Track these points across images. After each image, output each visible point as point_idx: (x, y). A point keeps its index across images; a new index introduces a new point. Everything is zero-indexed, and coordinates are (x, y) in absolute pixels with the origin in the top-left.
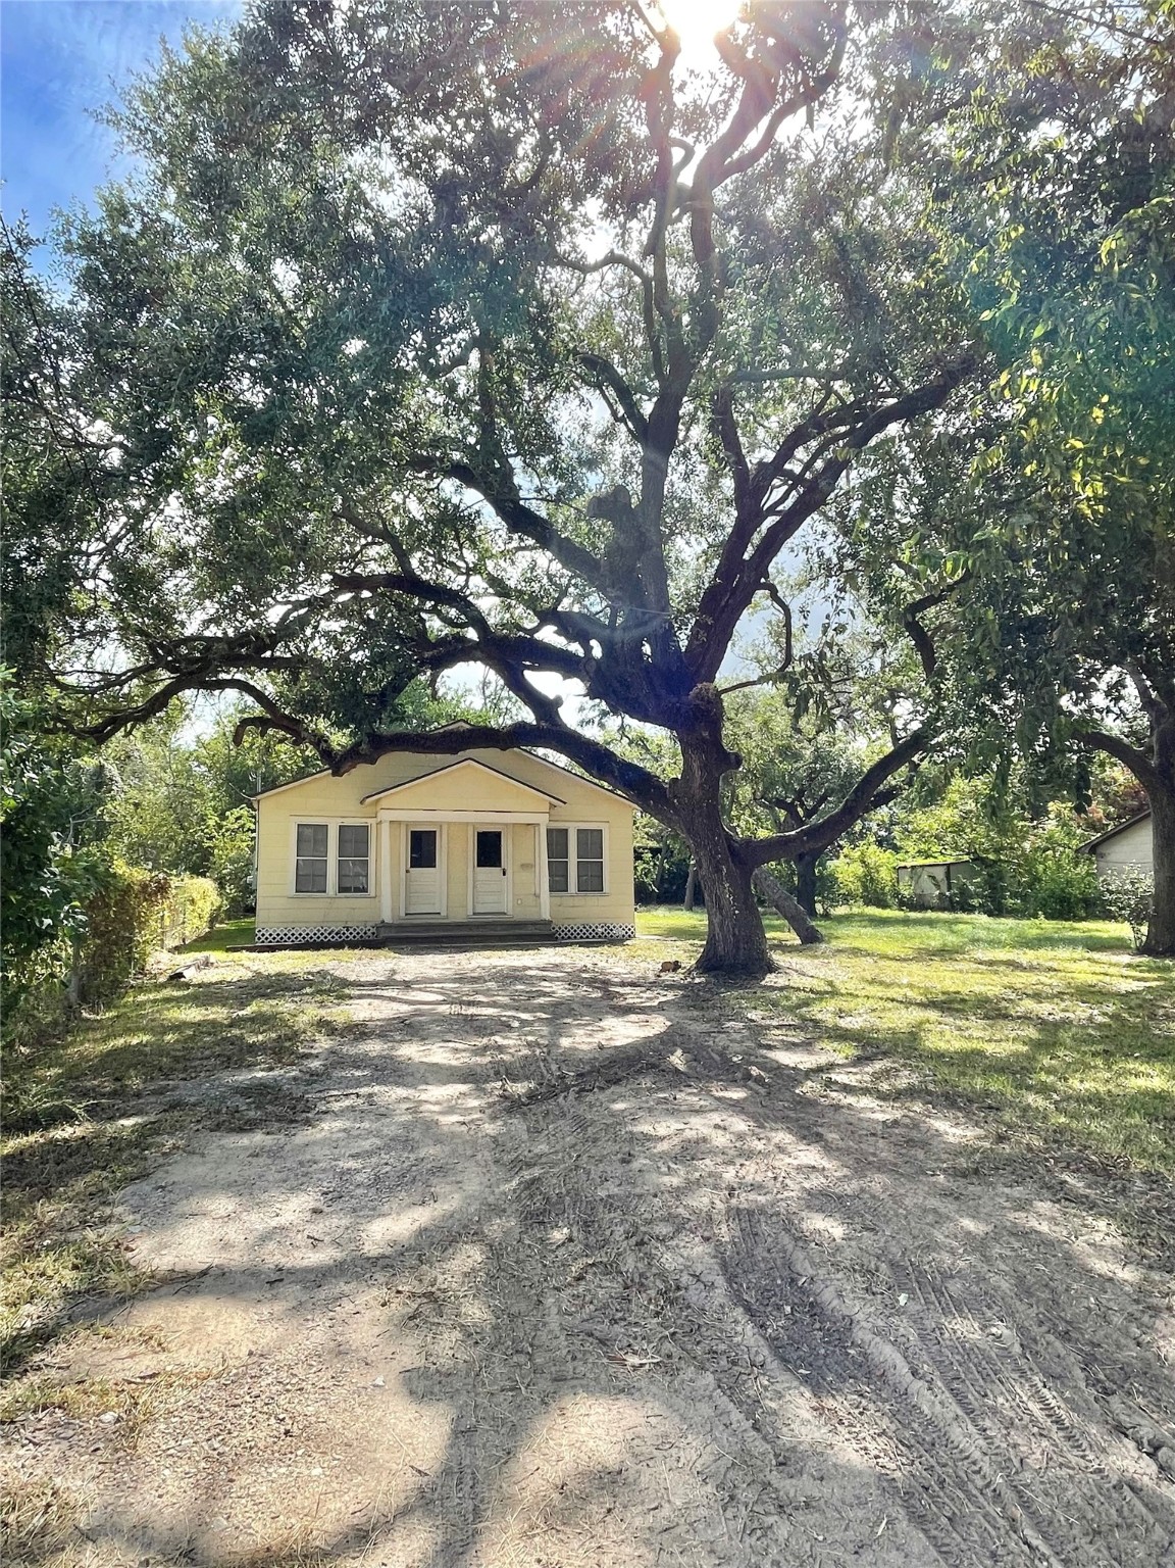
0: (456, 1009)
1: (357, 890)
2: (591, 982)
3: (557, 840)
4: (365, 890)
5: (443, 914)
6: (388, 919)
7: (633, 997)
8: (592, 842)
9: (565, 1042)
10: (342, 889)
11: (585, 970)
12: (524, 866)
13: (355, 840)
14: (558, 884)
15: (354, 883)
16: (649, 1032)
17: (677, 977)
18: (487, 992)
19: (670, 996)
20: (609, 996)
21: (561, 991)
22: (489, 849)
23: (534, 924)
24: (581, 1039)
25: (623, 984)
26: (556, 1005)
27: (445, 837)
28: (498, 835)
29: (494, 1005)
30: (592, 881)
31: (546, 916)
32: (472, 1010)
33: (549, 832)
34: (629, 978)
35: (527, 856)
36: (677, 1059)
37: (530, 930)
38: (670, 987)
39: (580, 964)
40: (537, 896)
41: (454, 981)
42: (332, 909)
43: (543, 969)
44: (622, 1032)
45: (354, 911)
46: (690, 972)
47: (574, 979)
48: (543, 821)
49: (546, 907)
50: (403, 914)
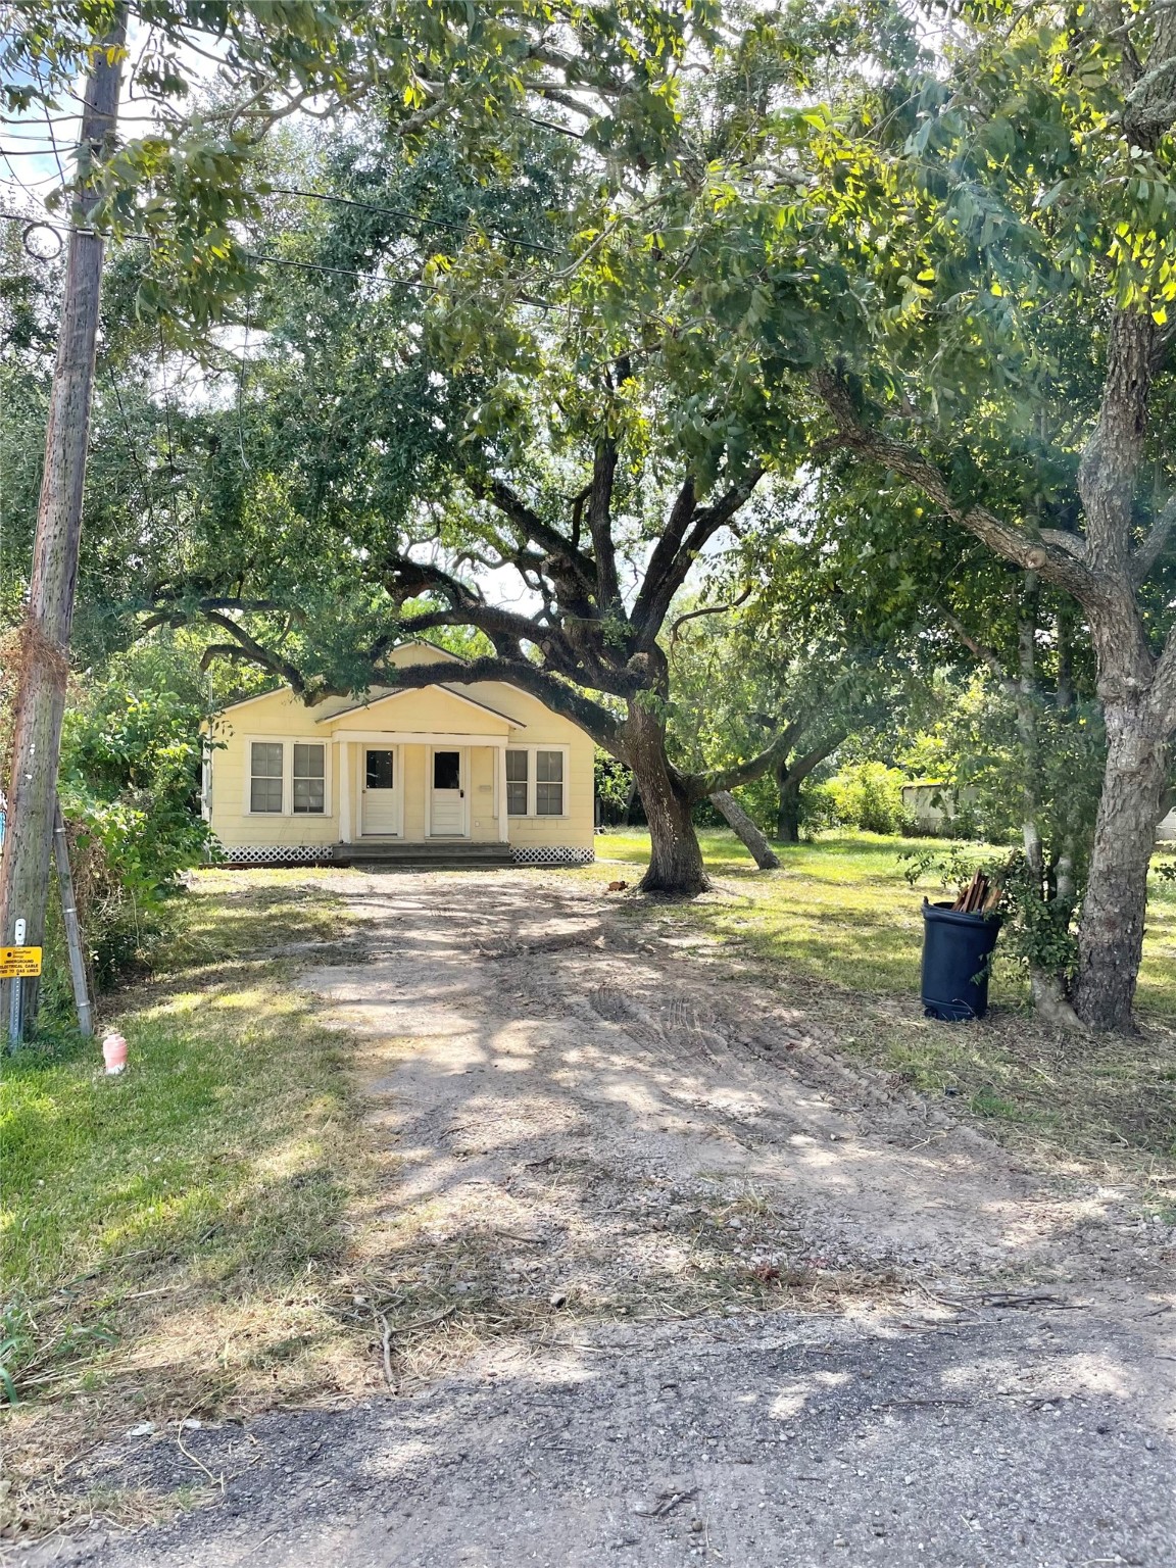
0: (436, 913)
1: (313, 810)
2: (545, 897)
3: (516, 763)
4: (321, 810)
5: (400, 835)
6: (347, 839)
7: (577, 907)
8: (552, 766)
9: (523, 932)
10: (297, 809)
11: (541, 887)
12: (482, 788)
13: (310, 760)
14: (517, 805)
15: (310, 804)
16: (584, 928)
17: (621, 895)
18: (458, 902)
19: (609, 907)
20: (559, 906)
21: (519, 903)
22: (446, 770)
23: (493, 846)
24: (534, 930)
25: (572, 899)
26: (515, 911)
27: (402, 756)
28: (456, 755)
29: (466, 910)
30: (552, 803)
31: (504, 838)
32: (448, 914)
33: (508, 753)
34: (576, 895)
35: (485, 778)
36: (600, 942)
37: (489, 852)
38: (611, 901)
39: (536, 884)
40: (496, 819)
41: (428, 894)
42: (288, 829)
43: (503, 886)
44: (564, 927)
45: (310, 832)
46: (634, 890)
47: (530, 894)
48: (503, 744)
49: (504, 829)
50: (359, 835)
